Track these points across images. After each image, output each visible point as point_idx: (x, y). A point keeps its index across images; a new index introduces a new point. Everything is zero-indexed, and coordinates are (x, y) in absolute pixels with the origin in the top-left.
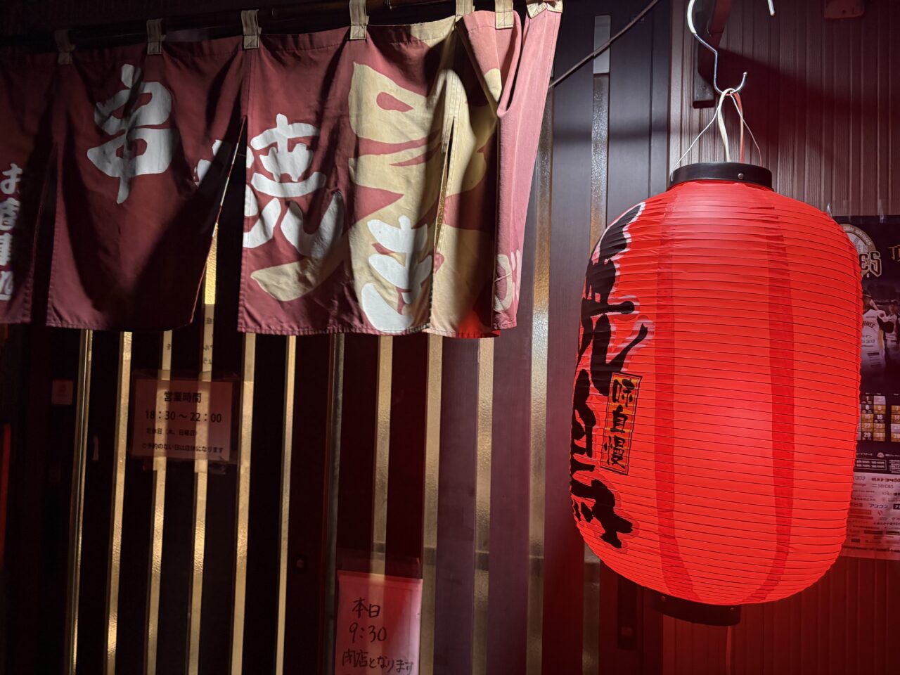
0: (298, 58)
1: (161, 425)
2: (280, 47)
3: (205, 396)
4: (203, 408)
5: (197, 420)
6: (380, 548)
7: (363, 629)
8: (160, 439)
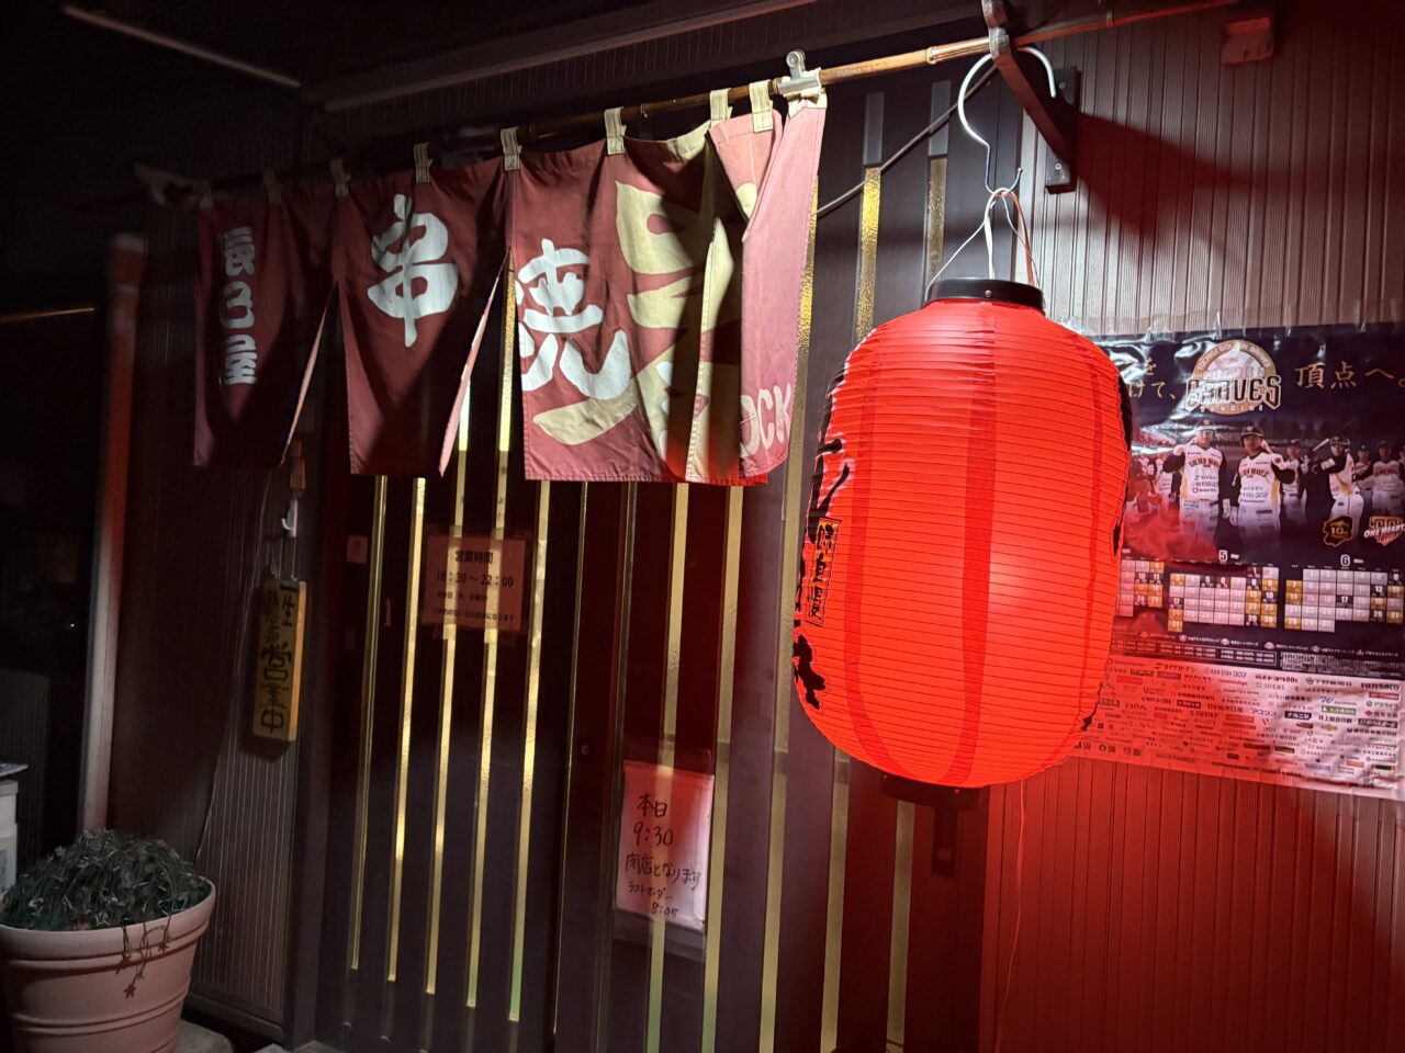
0: (558, 177)
1: (452, 588)
2: (540, 166)
3: (496, 555)
4: (494, 570)
5: (488, 583)
6: (670, 739)
7: (648, 831)
8: (451, 604)
